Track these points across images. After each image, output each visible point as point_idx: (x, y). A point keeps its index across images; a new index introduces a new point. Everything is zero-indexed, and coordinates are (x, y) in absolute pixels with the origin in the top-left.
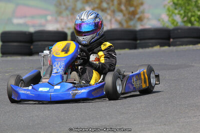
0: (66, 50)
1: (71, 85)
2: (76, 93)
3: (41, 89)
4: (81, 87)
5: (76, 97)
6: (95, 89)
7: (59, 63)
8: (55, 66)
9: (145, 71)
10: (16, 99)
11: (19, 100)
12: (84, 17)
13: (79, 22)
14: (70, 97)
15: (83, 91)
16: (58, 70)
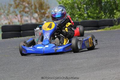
0: (50, 26)
1: (54, 45)
2: (57, 49)
3: (38, 48)
4: (59, 46)
5: (57, 51)
6: (67, 47)
7: (47, 33)
8: (45, 35)
9: (91, 37)
10: (25, 53)
11: (27, 53)
12: (56, 10)
13: (53, 13)
14: (54, 51)
15: (61, 48)
16: (46, 37)
